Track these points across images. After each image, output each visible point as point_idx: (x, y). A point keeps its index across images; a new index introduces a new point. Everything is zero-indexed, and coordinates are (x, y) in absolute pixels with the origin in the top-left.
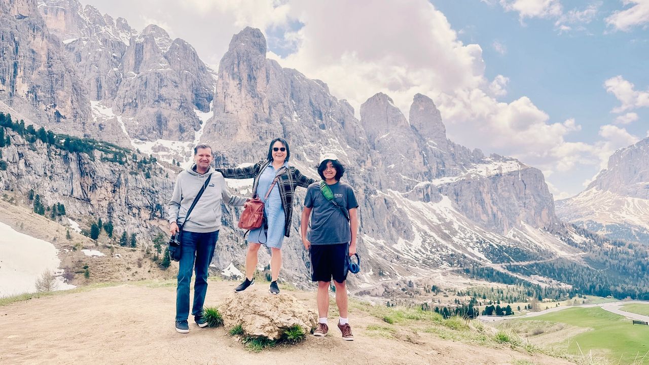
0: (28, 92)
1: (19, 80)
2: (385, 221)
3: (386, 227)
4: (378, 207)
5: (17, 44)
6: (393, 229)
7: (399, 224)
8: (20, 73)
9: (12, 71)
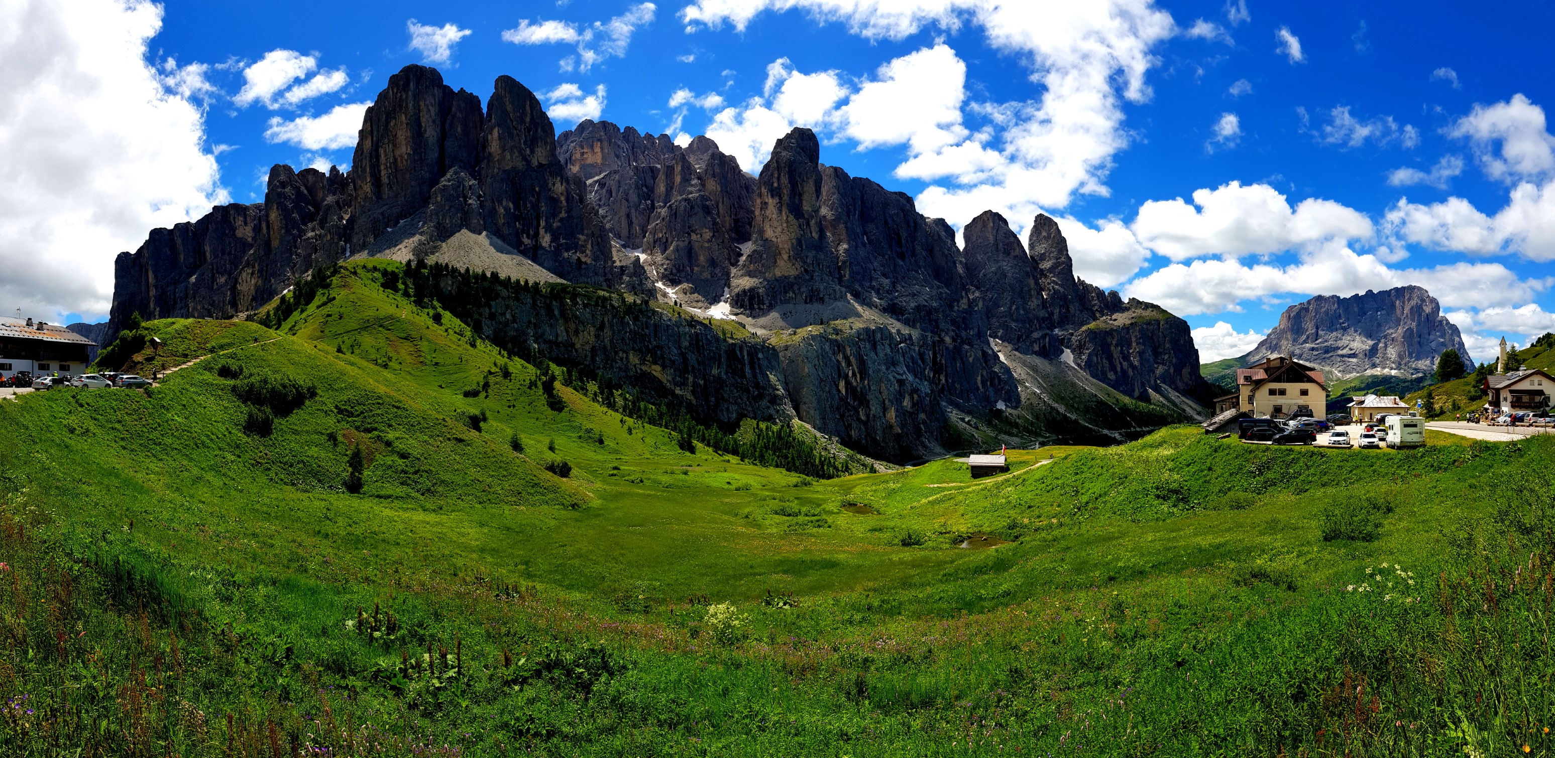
0: (551, 242)
1: (542, 231)
2: (979, 378)
3: (980, 386)
4: (971, 360)
5: (539, 194)
6: (991, 389)
7: (999, 384)
8: (543, 223)
9: (535, 222)
